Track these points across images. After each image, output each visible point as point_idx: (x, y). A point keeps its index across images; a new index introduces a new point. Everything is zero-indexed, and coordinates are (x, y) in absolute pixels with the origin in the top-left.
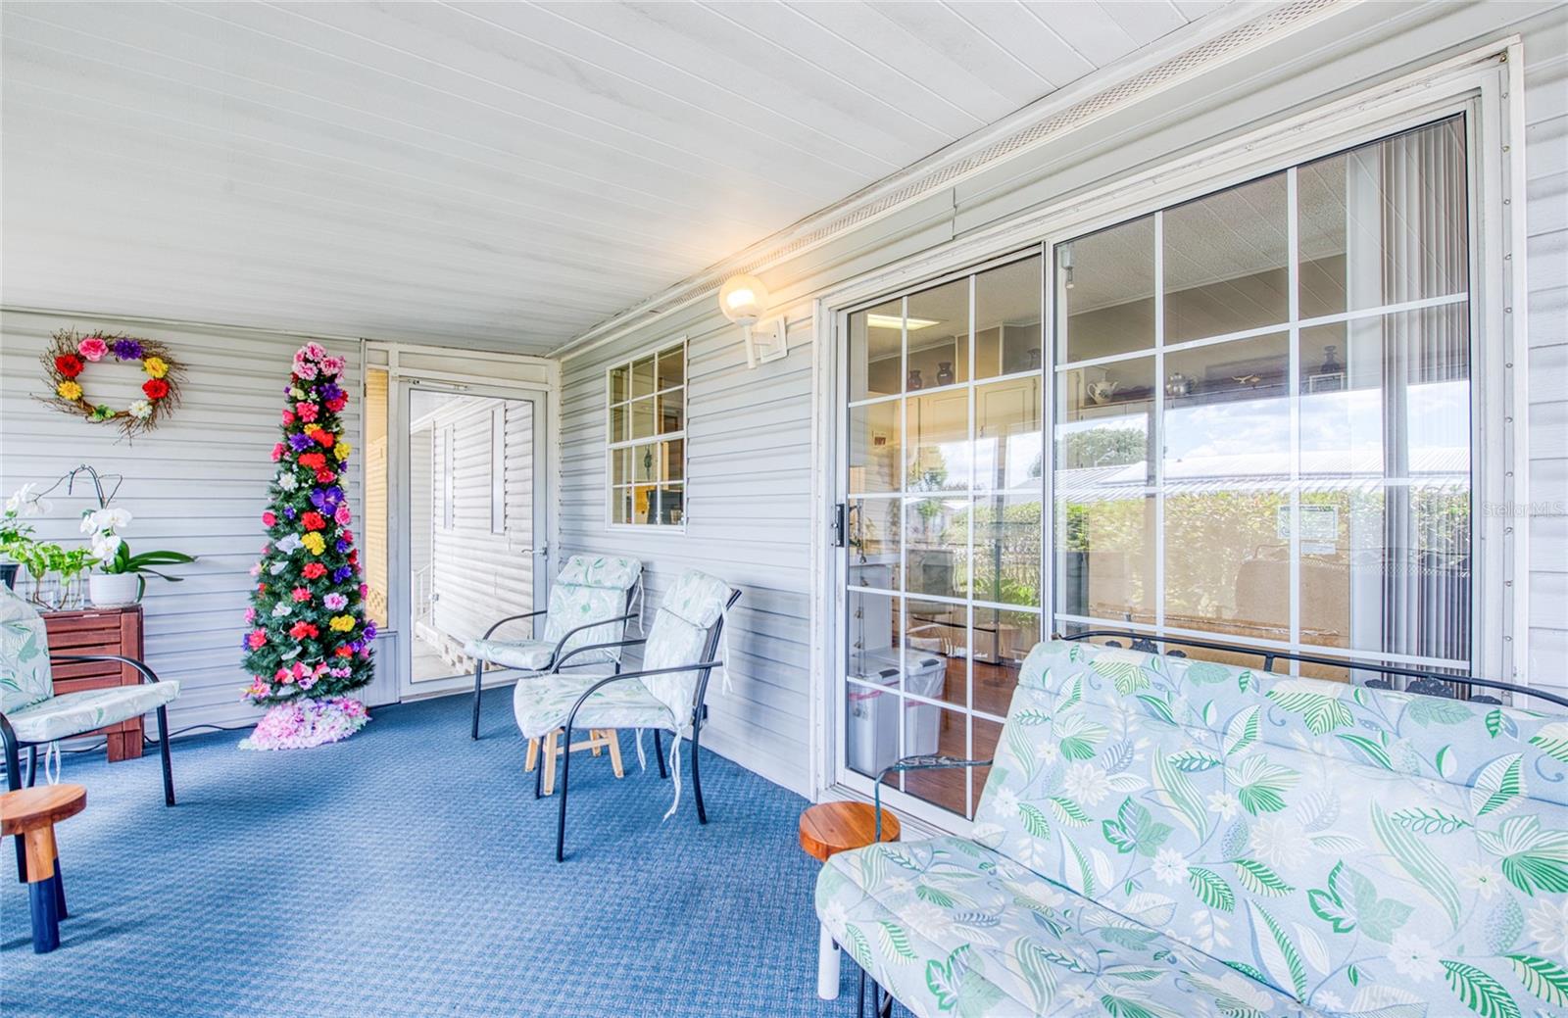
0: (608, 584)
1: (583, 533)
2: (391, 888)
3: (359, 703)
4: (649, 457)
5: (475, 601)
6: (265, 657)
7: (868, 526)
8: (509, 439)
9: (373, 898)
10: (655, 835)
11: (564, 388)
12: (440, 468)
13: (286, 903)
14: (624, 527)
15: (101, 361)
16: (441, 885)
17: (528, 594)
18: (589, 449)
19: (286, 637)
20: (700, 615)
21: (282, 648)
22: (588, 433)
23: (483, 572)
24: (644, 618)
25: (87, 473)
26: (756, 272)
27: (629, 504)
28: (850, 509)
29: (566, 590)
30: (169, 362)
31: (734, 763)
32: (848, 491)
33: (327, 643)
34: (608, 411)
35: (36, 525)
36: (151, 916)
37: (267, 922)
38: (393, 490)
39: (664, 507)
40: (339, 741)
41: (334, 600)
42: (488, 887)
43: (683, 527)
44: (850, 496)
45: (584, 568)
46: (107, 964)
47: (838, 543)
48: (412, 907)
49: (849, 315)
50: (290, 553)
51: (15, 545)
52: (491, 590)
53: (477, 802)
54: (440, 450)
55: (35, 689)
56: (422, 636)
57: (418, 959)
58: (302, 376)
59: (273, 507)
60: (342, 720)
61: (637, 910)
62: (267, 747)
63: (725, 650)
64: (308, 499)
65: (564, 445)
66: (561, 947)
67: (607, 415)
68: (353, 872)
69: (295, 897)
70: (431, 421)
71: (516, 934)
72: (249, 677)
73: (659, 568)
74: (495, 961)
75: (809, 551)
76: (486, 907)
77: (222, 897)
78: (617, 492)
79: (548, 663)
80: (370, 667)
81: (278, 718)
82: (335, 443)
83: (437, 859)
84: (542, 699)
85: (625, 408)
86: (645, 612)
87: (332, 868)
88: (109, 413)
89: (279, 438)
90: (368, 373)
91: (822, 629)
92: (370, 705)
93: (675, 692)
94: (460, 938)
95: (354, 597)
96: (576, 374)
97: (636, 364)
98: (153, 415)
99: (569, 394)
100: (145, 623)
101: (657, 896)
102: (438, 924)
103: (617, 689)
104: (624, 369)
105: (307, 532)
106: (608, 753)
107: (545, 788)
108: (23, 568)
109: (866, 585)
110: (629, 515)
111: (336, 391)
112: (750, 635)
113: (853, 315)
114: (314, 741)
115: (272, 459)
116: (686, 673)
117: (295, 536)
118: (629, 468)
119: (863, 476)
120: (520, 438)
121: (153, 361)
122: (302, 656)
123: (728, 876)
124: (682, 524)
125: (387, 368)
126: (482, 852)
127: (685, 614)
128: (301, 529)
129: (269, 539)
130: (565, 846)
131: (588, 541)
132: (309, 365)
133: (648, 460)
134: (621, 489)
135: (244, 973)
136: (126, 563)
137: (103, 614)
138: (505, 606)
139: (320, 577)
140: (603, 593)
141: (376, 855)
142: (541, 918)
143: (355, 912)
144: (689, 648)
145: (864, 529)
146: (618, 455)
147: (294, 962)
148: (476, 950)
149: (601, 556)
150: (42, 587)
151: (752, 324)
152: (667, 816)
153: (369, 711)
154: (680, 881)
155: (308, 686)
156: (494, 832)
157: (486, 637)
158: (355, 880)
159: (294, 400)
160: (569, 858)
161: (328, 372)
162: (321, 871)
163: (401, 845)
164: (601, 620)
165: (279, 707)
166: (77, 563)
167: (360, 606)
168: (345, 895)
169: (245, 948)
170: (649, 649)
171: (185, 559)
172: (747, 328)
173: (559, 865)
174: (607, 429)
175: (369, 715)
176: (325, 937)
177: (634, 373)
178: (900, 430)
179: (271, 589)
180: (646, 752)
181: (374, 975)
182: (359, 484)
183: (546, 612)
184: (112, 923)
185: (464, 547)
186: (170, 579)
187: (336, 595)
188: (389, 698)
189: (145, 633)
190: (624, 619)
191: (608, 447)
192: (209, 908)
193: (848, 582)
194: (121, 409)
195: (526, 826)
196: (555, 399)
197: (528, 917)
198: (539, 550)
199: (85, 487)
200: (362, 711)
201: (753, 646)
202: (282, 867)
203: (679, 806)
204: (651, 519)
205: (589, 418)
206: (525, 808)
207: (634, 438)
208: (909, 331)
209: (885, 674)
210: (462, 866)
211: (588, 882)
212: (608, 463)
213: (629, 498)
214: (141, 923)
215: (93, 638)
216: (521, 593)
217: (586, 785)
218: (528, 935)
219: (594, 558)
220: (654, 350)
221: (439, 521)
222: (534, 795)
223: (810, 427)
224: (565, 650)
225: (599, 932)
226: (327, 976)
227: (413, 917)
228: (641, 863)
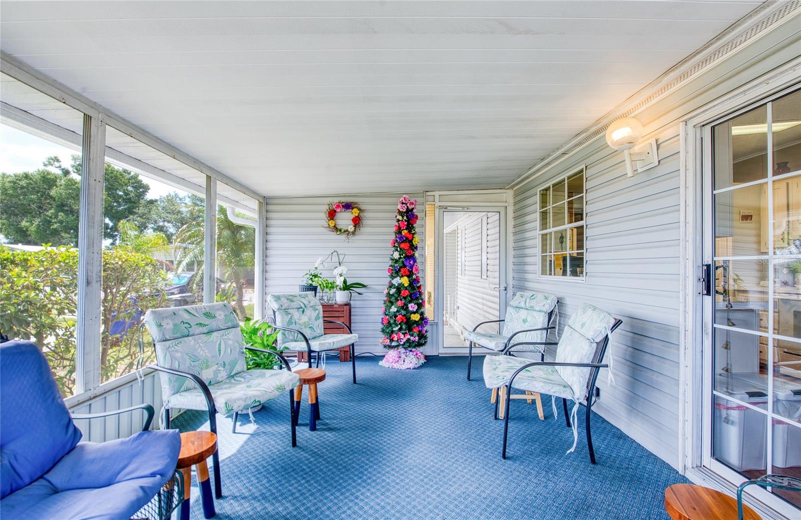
0: (537, 309)
1: (526, 280)
2: (425, 445)
3: (422, 353)
4: (562, 237)
5: (474, 311)
6: (388, 328)
7: (735, 280)
8: (489, 232)
9: (417, 448)
10: (561, 461)
11: (515, 203)
12: (459, 247)
13: (385, 438)
14: (547, 277)
15: (341, 212)
16: (446, 451)
17: (497, 310)
18: (528, 235)
19: (395, 321)
20: (592, 333)
21: (393, 325)
22: (528, 226)
23: (477, 297)
24: (559, 329)
25: (336, 253)
26: (633, 115)
27: (551, 264)
28: (717, 268)
29: (514, 310)
30: (360, 209)
31: (618, 429)
32: (714, 254)
33: (409, 325)
34: (538, 213)
35: (323, 272)
36: (343, 428)
37: (378, 444)
38: (436, 258)
39: (571, 266)
40: (413, 369)
41: (412, 307)
42: (466, 460)
43: (584, 278)
44: (715, 259)
45: (524, 299)
46: (327, 442)
47: (705, 292)
48: (432, 459)
49: (713, 128)
50: (397, 285)
51: (317, 279)
52: (481, 306)
53: (466, 413)
54: (459, 239)
55: (319, 331)
56: (453, 325)
57: (432, 486)
58: (401, 210)
59: (391, 266)
60: (415, 359)
61: (546, 504)
62: (388, 366)
63: (610, 357)
64: (403, 262)
65: (515, 233)
66: (500, 509)
67: (538, 216)
68: (411, 432)
69: (389, 436)
70: (456, 226)
71: (478, 492)
72: (382, 335)
73: (567, 301)
74: (466, 503)
75: (678, 297)
76: (465, 471)
77: (365, 427)
78: (544, 259)
79: (503, 348)
80: (426, 338)
81: (392, 354)
82: (413, 238)
83: (446, 437)
84: (497, 367)
85: (548, 211)
86: (559, 326)
87: (403, 427)
88: (343, 231)
89: (393, 237)
90: (427, 207)
91: (690, 352)
92: (427, 354)
93: (575, 379)
94: (451, 483)
95: (420, 306)
96: (521, 196)
97: (554, 185)
98: (355, 230)
99: (518, 206)
100: (352, 310)
101: (559, 500)
102: (442, 471)
103: (540, 369)
104: (547, 189)
105: (402, 276)
106: (535, 403)
107: (500, 415)
108: (319, 287)
109: (733, 325)
110: (550, 270)
111: (413, 215)
112: (630, 349)
113: (716, 128)
114: (404, 367)
115: (391, 246)
116: (582, 368)
117: (399, 278)
118: (551, 244)
119: (730, 244)
120: (494, 231)
121: (355, 210)
122: (400, 329)
123: (609, 505)
124: (583, 276)
125: (434, 203)
126: (466, 441)
127: (582, 331)
128: (400, 275)
129: (389, 279)
130: (507, 450)
131: (529, 285)
132: (404, 205)
133: (562, 239)
134: (546, 256)
135: (367, 464)
136: (346, 287)
137: (340, 305)
138: (487, 315)
139: (407, 296)
140: (534, 313)
141: (421, 427)
142: (491, 488)
143: (409, 452)
144: (584, 353)
145: (731, 282)
146: (544, 237)
147: (384, 467)
148: (458, 492)
149: (535, 293)
150: (324, 294)
151: (630, 148)
152: (568, 452)
153: (426, 357)
154: (575, 496)
155: (402, 343)
156: (473, 431)
157: (474, 330)
158: (412, 436)
159: (398, 220)
160: (509, 458)
161: (410, 207)
162: (399, 427)
163: (432, 425)
164: (533, 328)
165: (392, 350)
166: (332, 286)
167: (422, 310)
168: (407, 442)
169: (369, 453)
170: (560, 349)
171: (364, 286)
172: (626, 152)
173: (503, 460)
174: (538, 224)
175: (426, 359)
176: (397, 459)
177: (553, 191)
178: (766, 209)
179: (390, 300)
180: (557, 409)
181: (413, 487)
182: (423, 256)
183: (504, 320)
184: (332, 426)
185: (470, 285)
186: (359, 294)
187: (413, 304)
188: (433, 353)
189: (352, 314)
190: (547, 329)
191: (538, 233)
192: (360, 431)
193: (714, 321)
194: (346, 229)
195: (488, 433)
196: (510, 210)
197: (485, 485)
198: (502, 288)
199: (335, 259)
200: (422, 357)
201: (633, 356)
202: (386, 421)
203: (576, 447)
204: (564, 273)
205: (528, 218)
206: (489, 423)
207: (553, 227)
208: (773, 133)
209: (751, 395)
210: (456, 445)
211: (518, 476)
212: (538, 242)
213: (551, 261)
214: (339, 429)
215: (337, 314)
216: (494, 309)
217: (520, 419)
218: (484, 495)
219: (531, 293)
220: (565, 176)
221: (459, 272)
222: (494, 417)
223: (679, 211)
224: (512, 342)
225: (522, 509)
226: (395, 479)
227: (432, 463)
228: (551, 476)
